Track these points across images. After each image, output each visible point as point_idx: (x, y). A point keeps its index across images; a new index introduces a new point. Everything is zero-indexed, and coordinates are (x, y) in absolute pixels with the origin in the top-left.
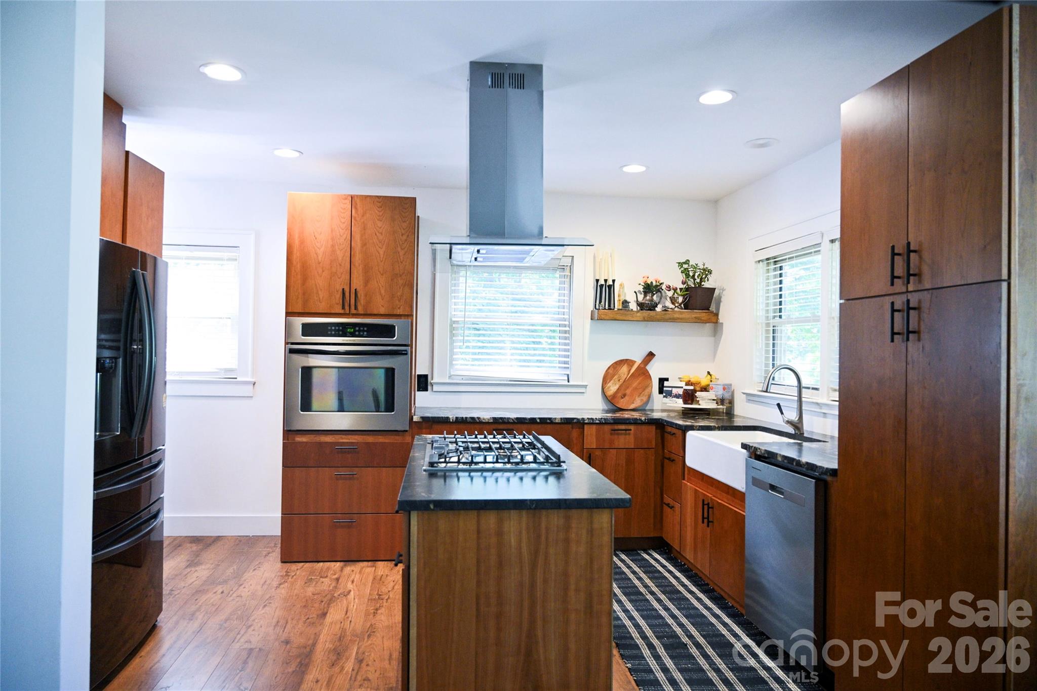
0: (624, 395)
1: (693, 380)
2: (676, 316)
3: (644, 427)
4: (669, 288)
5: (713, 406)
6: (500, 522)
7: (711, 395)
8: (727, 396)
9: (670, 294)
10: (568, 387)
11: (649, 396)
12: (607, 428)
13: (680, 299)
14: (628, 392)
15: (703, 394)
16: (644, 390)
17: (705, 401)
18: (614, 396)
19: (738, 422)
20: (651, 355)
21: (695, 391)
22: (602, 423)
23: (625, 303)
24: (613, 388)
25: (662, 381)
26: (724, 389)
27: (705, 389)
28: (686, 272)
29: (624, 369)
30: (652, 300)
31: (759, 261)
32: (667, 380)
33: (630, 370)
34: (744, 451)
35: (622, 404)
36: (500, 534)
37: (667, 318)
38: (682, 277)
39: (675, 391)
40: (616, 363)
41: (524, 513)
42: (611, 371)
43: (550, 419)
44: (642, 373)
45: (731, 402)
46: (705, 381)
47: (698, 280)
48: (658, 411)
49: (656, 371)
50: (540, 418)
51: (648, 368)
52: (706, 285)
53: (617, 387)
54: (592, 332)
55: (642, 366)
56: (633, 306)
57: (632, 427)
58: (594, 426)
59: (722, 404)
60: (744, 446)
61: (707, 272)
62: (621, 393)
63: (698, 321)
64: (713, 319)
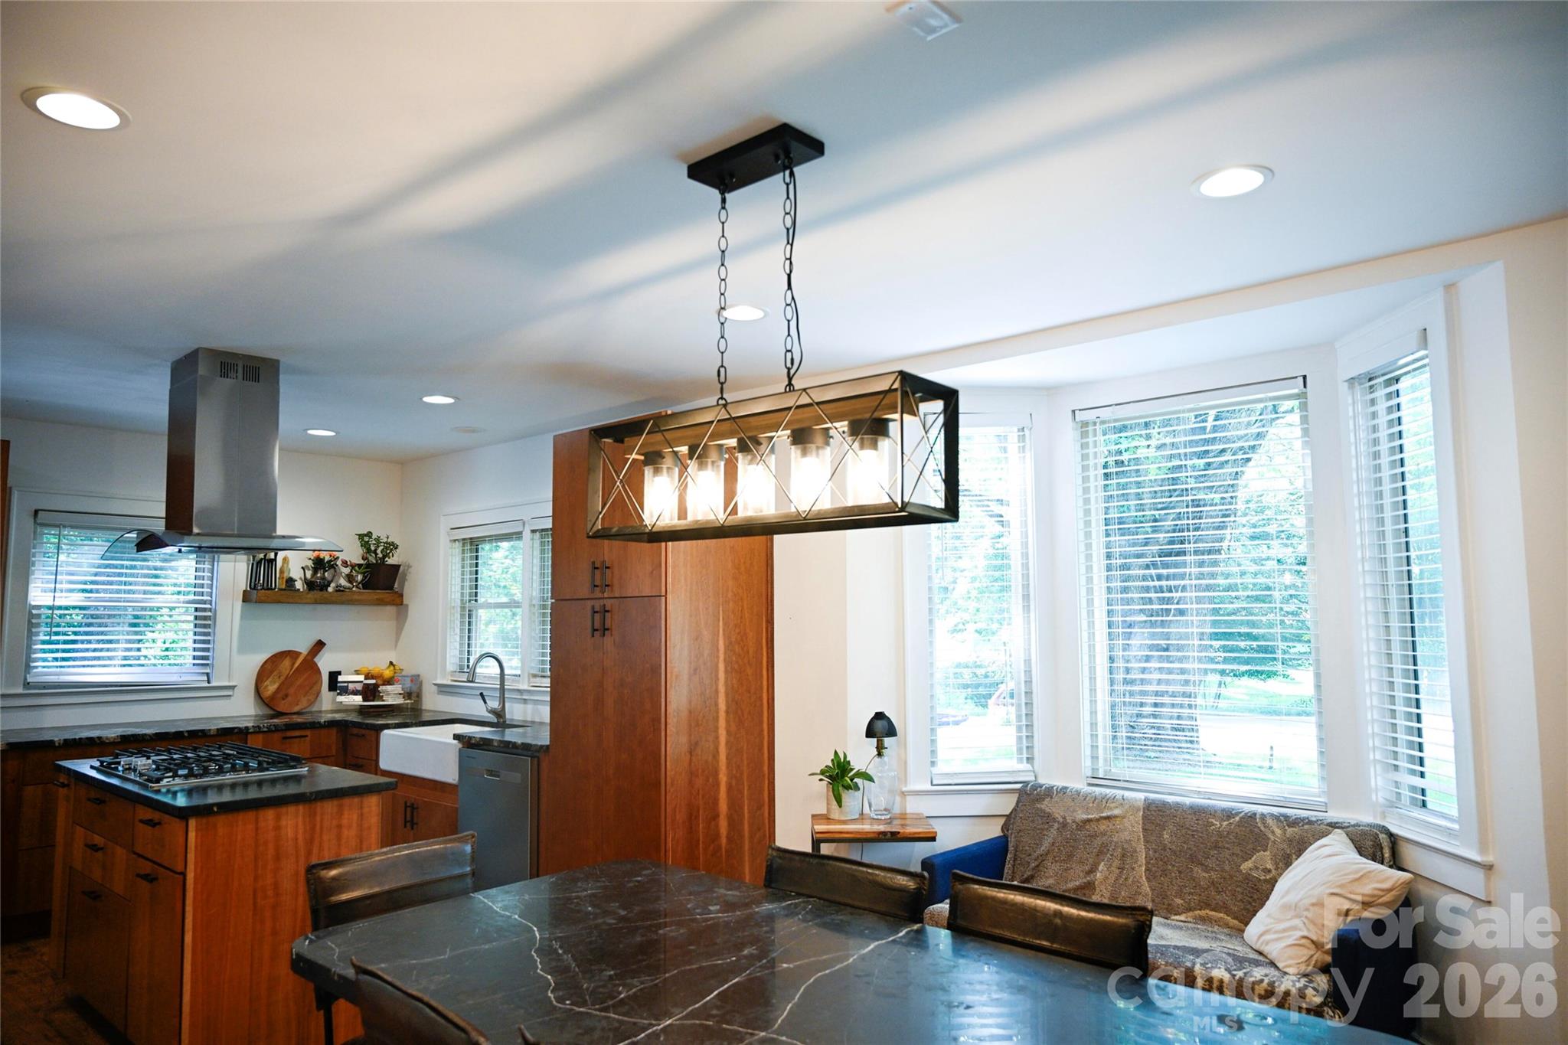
0: (286, 696)
1: (375, 672)
2: (356, 597)
3: (324, 732)
4: (345, 564)
5: (399, 701)
6: (278, 818)
7: (396, 688)
8: (415, 689)
9: (347, 571)
10: (208, 690)
11: (318, 693)
12: (277, 736)
13: (360, 578)
14: (291, 691)
15: (389, 688)
16: (311, 688)
17: (392, 696)
18: (273, 697)
19: (426, 717)
20: (320, 645)
21: (376, 686)
22: (257, 730)
23: (291, 581)
24: (271, 687)
25: (334, 676)
26: (412, 681)
27: (389, 682)
28: (365, 545)
29: (287, 662)
30: (323, 578)
31: (455, 541)
32: (339, 673)
33: (293, 664)
34: (456, 742)
35: (282, 707)
36: (277, 828)
37: (342, 597)
38: (360, 551)
39: (351, 686)
40: (275, 656)
41: (301, 807)
42: (268, 666)
43: (203, 731)
44: (309, 665)
45: (419, 696)
46: (388, 673)
47: (380, 555)
48: (327, 712)
49: (326, 663)
50: (188, 732)
51: (316, 660)
52: (390, 561)
53: (276, 686)
54: (242, 617)
55: (309, 658)
56: (299, 585)
57: (308, 733)
58: (261, 736)
59: (410, 699)
60: (457, 737)
61: (391, 547)
62: (282, 693)
63: (381, 602)
64: (398, 600)
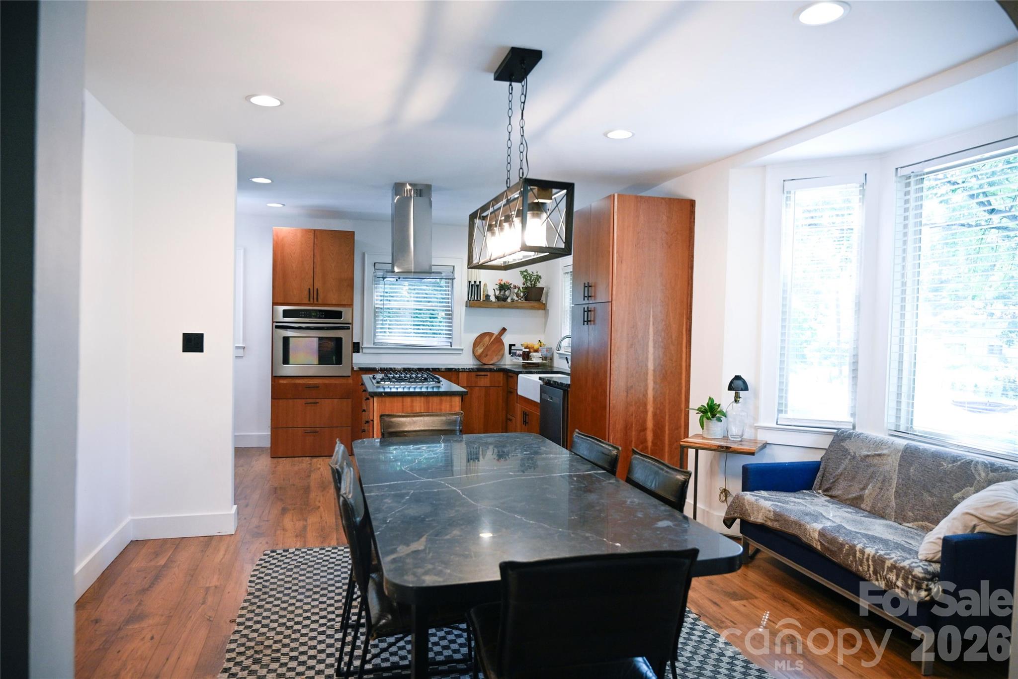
0: (487, 355)
1: (529, 346)
2: (519, 305)
3: (496, 374)
4: (515, 287)
5: (540, 361)
6: (412, 402)
7: (539, 354)
8: (549, 355)
9: (516, 291)
10: (451, 350)
11: (503, 355)
12: (473, 374)
13: (522, 294)
14: (489, 353)
15: (534, 354)
16: (499, 352)
17: (536, 358)
18: (480, 356)
19: (555, 370)
20: (504, 330)
21: (529, 352)
22: (471, 371)
23: (488, 296)
24: (480, 351)
25: (511, 346)
26: (547, 351)
27: (536, 351)
28: (525, 277)
29: (487, 338)
30: (504, 295)
31: (567, 273)
32: (514, 345)
33: (490, 339)
34: (540, 381)
35: (485, 361)
36: (412, 406)
37: (514, 306)
38: (523, 280)
39: (518, 352)
40: (481, 335)
41: (422, 398)
42: (478, 340)
43: (438, 369)
44: (498, 341)
45: (552, 359)
46: (536, 346)
47: (533, 283)
48: (508, 365)
49: (507, 340)
50: (432, 368)
51: (502, 338)
52: (539, 285)
53: (482, 350)
54: (466, 315)
55: (498, 336)
56: (493, 299)
57: (488, 373)
58: (465, 373)
59: (546, 360)
60: (540, 379)
61: (539, 278)
62: (484, 354)
63: (533, 308)
64: (544, 307)
